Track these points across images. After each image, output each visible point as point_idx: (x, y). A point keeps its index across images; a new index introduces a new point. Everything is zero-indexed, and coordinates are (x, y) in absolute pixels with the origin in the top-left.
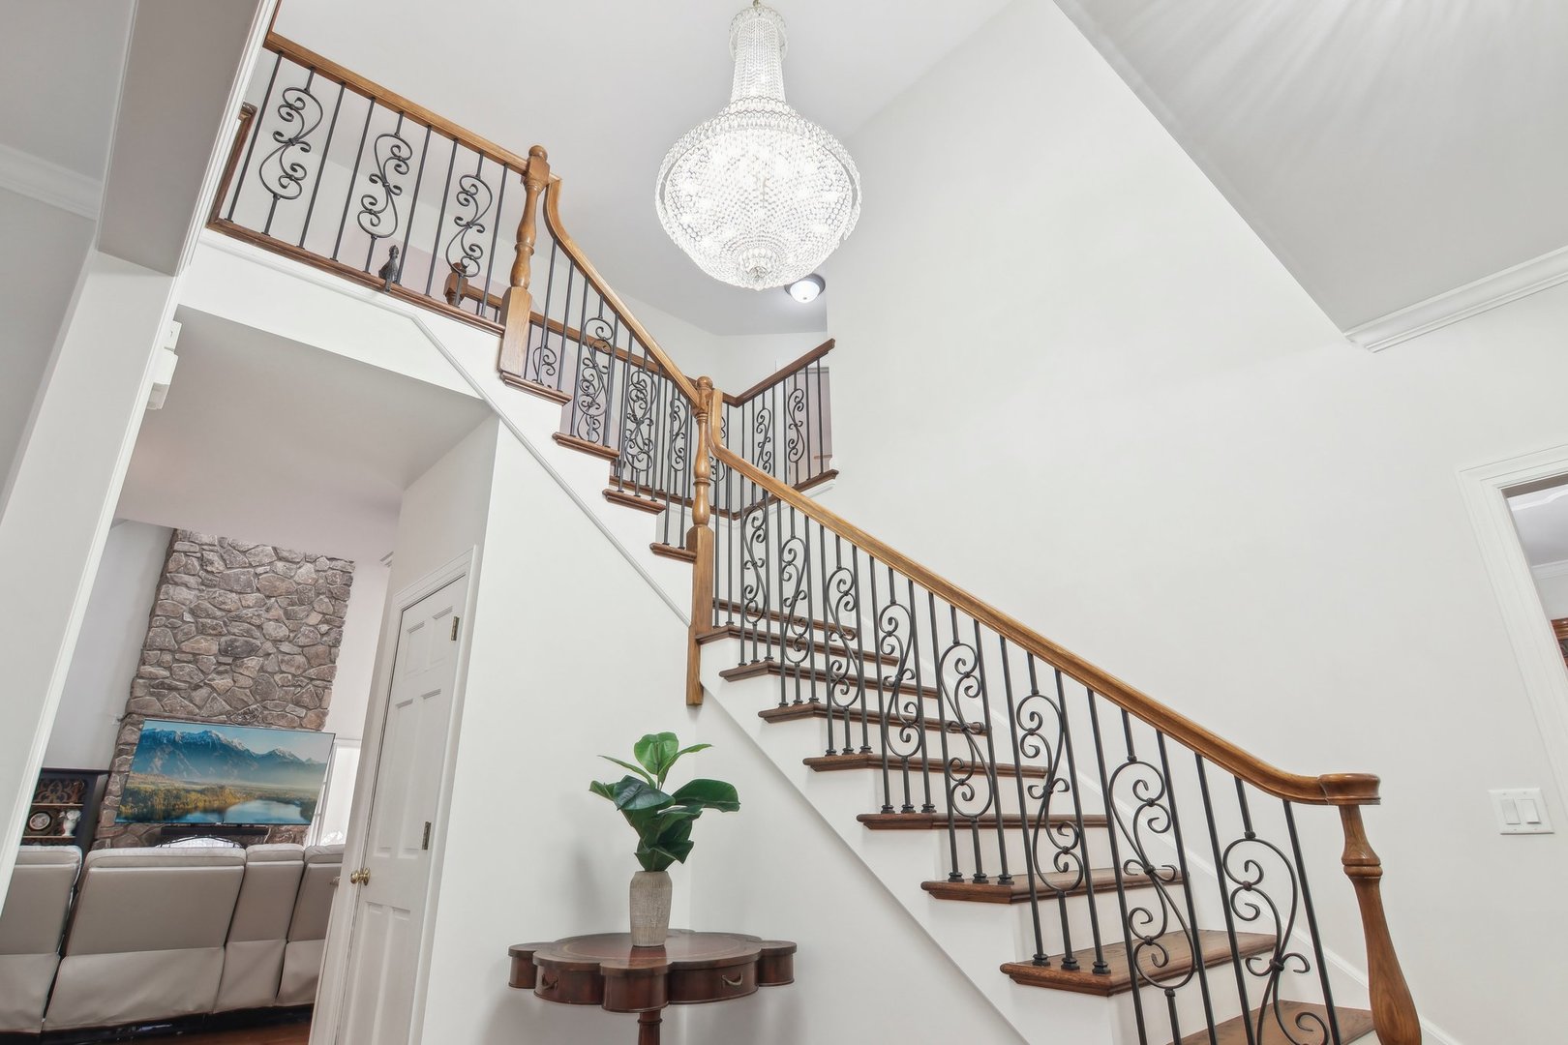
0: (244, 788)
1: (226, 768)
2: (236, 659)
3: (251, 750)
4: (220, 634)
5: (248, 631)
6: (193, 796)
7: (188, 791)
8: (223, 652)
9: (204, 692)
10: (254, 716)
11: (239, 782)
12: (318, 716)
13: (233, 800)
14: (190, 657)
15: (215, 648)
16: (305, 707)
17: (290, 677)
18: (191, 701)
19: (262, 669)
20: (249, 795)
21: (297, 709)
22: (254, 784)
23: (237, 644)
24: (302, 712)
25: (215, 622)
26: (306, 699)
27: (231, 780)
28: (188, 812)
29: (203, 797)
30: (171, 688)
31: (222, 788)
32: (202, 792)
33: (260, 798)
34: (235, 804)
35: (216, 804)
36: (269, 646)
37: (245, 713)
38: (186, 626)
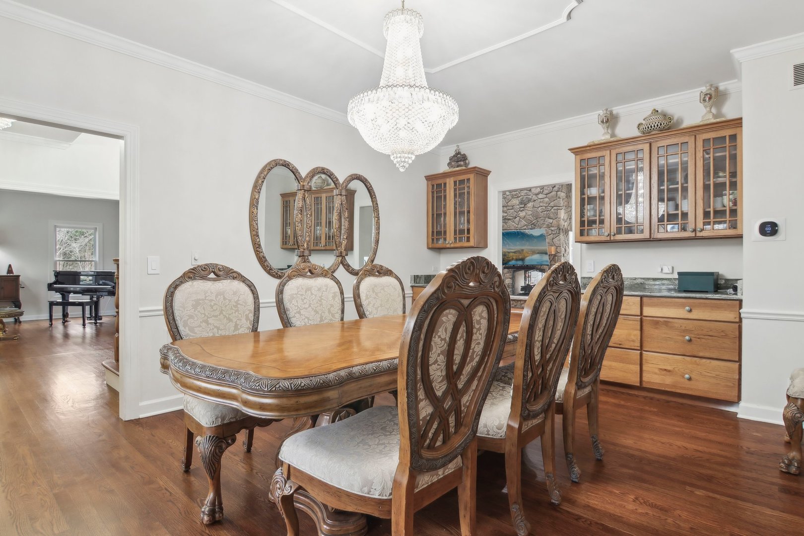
0: (531, 250)
1: (523, 242)
2: (525, 205)
3: (533, 234)
4: (518, 197)
5: (526, 193)
6: (511, 254)
7: (509, 253)
8: (521, 203)
9: (518, 219)
10: (535, 225)
11: (529, 247)
12: (557, 222)
13: (527, 255)
14: (511, 207)
15: (518, 203)
16: (552, 219)
17: (544, 208)
18: (515, 223)
19: (534, 207)
20: (534, 252)
21: (549, 220)
22: (536, 248)
23: (524, 199)
24: (551, 221)
25: (516, 193)
26: (552, 216)
27: (526, 247)
28: (510, 261)
29: (515, 255)
30: (509, 219)
31: (523, 250)
32: (514, 252)
33: (538, 253)
34: (528, 256)
35: (521, 257)
36: (534, 197)
37: (531, 225)
38: (508, 197)
